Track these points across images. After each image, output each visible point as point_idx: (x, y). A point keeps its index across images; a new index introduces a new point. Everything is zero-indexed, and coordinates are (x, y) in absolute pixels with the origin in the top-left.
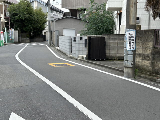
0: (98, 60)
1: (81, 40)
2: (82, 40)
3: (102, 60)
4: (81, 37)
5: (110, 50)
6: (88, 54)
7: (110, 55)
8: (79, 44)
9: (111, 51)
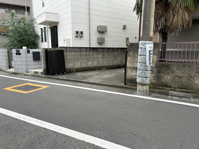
0: (58, 74)
1: (28, 53)
2: (29, 53)
3: (63, 73)
4: (27, 50)
5: (68, 63)
6: (45, 68)
7: (68, 68)
8: (27, 57)
9: (69, 64)
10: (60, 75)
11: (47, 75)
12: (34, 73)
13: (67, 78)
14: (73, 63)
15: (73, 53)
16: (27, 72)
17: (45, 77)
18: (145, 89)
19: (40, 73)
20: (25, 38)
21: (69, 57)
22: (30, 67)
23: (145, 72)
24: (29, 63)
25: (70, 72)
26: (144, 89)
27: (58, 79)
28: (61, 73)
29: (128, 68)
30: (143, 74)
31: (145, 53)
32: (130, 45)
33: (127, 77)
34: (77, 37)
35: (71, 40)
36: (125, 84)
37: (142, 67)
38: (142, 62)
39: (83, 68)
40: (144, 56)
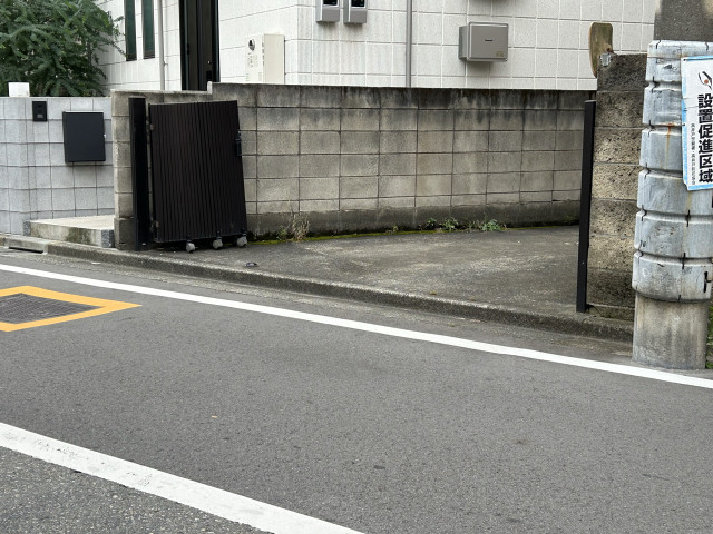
0: (204, 245)
1: (36, 119)
2: (45, 119)
3: (230, 243)
4: (35, 104)
5: (262, 183)
6: (129, 207)
7: (262, 211)
8: (30, 145)
9: (266, 187)
10: (210, 252)
11: (138, 249)
12: (69, 239)
13: (248, 267)
14: (295, 182)
15: (292, 125)
16: (29, 229)
17: (128, 262)
18: (675, 327)
19: (98, 240)
20: (27, 34)
21: (268, 148)
22: (44, 203)
23: (673, 227)
24: (42, 179)
25: (274, 234)
26: (669, 330)
27: (199, 272)
28: (218, 243)
29: (601, 209)
30: (664, 236)
31: (675, 113)
32: (612, 70)
33: (591, 261)
34: (327, 24)
35: (293, 46)
36: (584, 307)
37: (659, 194)
38: (658, 166)
39: (357, 215)
40: (671, 127)
